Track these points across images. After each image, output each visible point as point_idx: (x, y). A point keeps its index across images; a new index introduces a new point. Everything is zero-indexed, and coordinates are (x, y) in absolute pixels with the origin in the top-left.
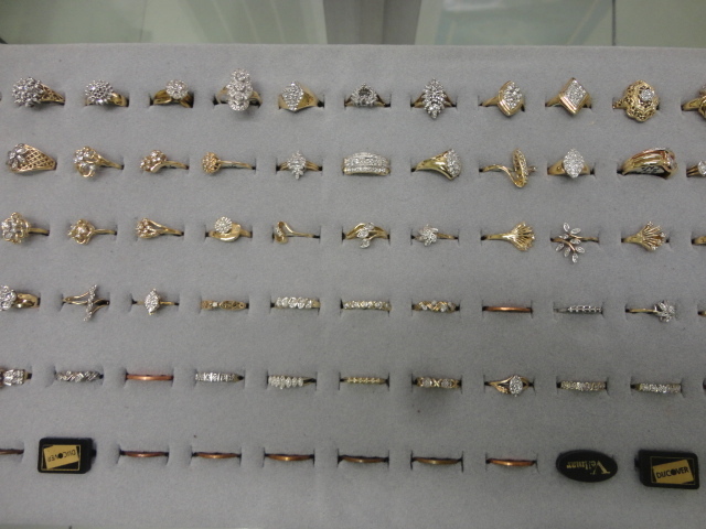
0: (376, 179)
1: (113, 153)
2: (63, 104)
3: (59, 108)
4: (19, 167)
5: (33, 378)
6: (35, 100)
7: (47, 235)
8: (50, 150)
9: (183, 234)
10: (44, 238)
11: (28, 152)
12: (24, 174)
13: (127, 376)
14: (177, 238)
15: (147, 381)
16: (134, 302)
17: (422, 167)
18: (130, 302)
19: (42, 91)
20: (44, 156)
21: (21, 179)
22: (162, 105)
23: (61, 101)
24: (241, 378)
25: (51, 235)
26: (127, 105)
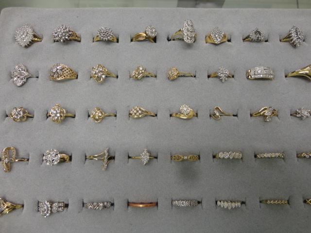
0: (267, 82)
1: (112, 69)
2: (80, 41)
3: (78, 43)
4: (58, 77)
5: (70, 207)
6: (67, 38)
7: (74, 117)
8: (74, 67)
9: (156, 115)
10: (72, 119)
11: (63, 68)
12: (59, 81)
13: (128, 204)
14: (153, 118)
15: (142, 207)
16: (129, 157)
17: (291, 75)
18: (127, 157)
19: (70, 33)
20: (71, 71)
21: (57, 84)
22: (139, 41)
23: (79, 39)
24: (199, 202)
25: (77, 117)
26: (118, 41)
